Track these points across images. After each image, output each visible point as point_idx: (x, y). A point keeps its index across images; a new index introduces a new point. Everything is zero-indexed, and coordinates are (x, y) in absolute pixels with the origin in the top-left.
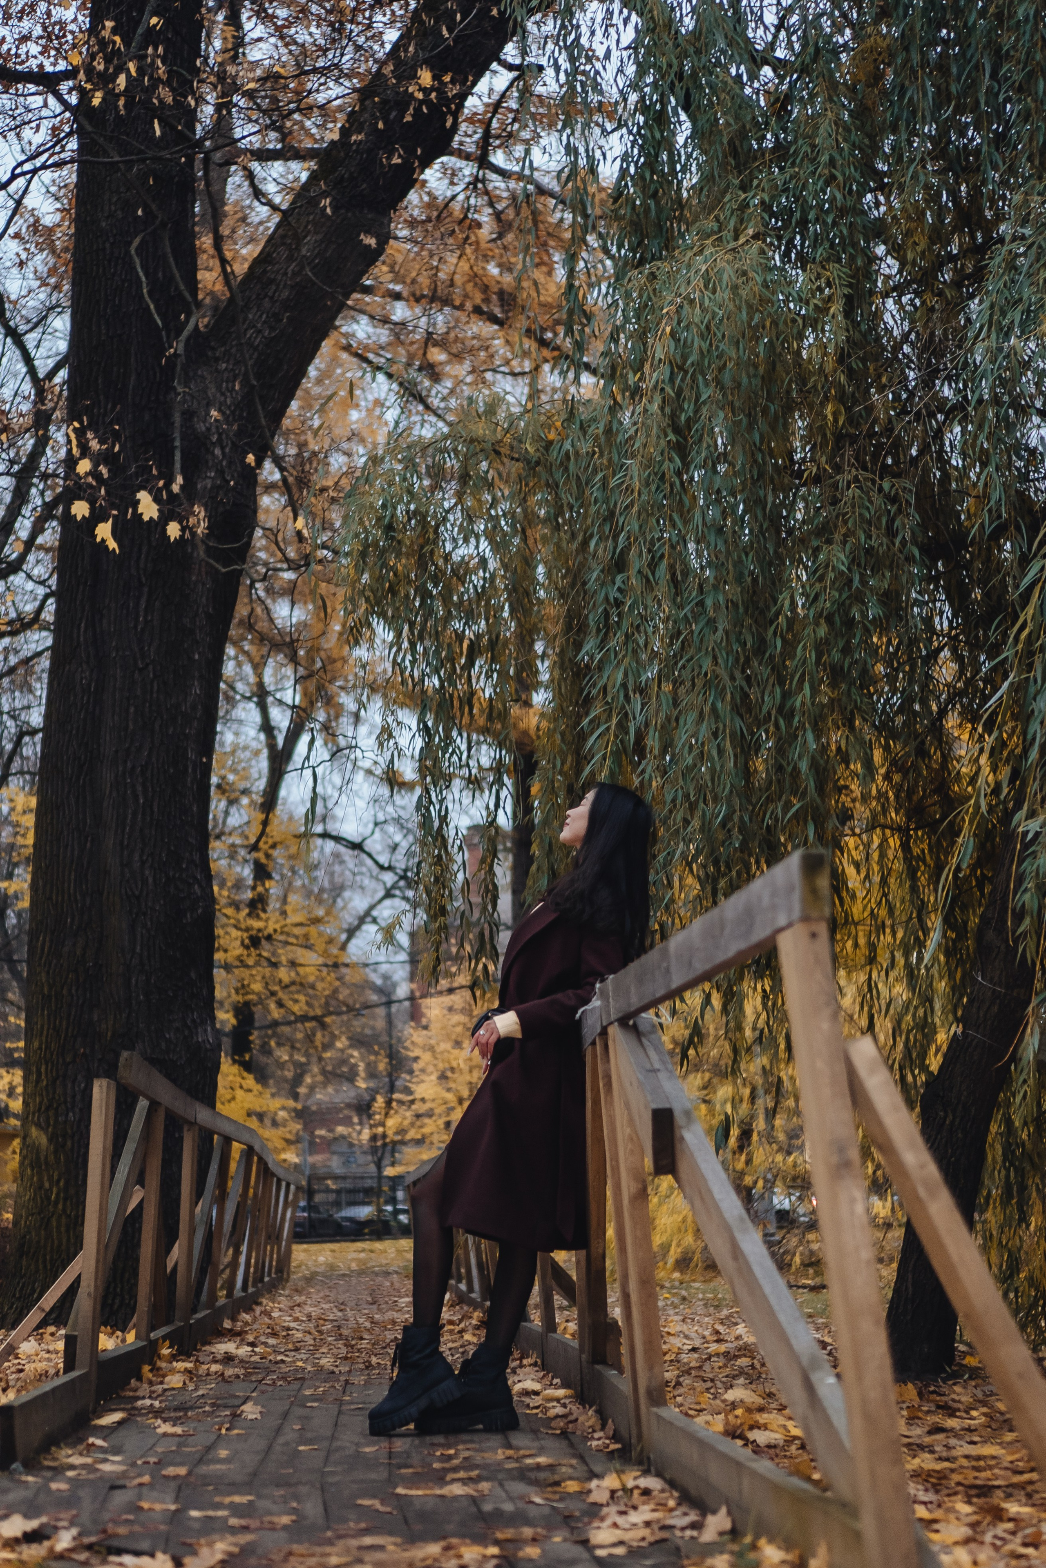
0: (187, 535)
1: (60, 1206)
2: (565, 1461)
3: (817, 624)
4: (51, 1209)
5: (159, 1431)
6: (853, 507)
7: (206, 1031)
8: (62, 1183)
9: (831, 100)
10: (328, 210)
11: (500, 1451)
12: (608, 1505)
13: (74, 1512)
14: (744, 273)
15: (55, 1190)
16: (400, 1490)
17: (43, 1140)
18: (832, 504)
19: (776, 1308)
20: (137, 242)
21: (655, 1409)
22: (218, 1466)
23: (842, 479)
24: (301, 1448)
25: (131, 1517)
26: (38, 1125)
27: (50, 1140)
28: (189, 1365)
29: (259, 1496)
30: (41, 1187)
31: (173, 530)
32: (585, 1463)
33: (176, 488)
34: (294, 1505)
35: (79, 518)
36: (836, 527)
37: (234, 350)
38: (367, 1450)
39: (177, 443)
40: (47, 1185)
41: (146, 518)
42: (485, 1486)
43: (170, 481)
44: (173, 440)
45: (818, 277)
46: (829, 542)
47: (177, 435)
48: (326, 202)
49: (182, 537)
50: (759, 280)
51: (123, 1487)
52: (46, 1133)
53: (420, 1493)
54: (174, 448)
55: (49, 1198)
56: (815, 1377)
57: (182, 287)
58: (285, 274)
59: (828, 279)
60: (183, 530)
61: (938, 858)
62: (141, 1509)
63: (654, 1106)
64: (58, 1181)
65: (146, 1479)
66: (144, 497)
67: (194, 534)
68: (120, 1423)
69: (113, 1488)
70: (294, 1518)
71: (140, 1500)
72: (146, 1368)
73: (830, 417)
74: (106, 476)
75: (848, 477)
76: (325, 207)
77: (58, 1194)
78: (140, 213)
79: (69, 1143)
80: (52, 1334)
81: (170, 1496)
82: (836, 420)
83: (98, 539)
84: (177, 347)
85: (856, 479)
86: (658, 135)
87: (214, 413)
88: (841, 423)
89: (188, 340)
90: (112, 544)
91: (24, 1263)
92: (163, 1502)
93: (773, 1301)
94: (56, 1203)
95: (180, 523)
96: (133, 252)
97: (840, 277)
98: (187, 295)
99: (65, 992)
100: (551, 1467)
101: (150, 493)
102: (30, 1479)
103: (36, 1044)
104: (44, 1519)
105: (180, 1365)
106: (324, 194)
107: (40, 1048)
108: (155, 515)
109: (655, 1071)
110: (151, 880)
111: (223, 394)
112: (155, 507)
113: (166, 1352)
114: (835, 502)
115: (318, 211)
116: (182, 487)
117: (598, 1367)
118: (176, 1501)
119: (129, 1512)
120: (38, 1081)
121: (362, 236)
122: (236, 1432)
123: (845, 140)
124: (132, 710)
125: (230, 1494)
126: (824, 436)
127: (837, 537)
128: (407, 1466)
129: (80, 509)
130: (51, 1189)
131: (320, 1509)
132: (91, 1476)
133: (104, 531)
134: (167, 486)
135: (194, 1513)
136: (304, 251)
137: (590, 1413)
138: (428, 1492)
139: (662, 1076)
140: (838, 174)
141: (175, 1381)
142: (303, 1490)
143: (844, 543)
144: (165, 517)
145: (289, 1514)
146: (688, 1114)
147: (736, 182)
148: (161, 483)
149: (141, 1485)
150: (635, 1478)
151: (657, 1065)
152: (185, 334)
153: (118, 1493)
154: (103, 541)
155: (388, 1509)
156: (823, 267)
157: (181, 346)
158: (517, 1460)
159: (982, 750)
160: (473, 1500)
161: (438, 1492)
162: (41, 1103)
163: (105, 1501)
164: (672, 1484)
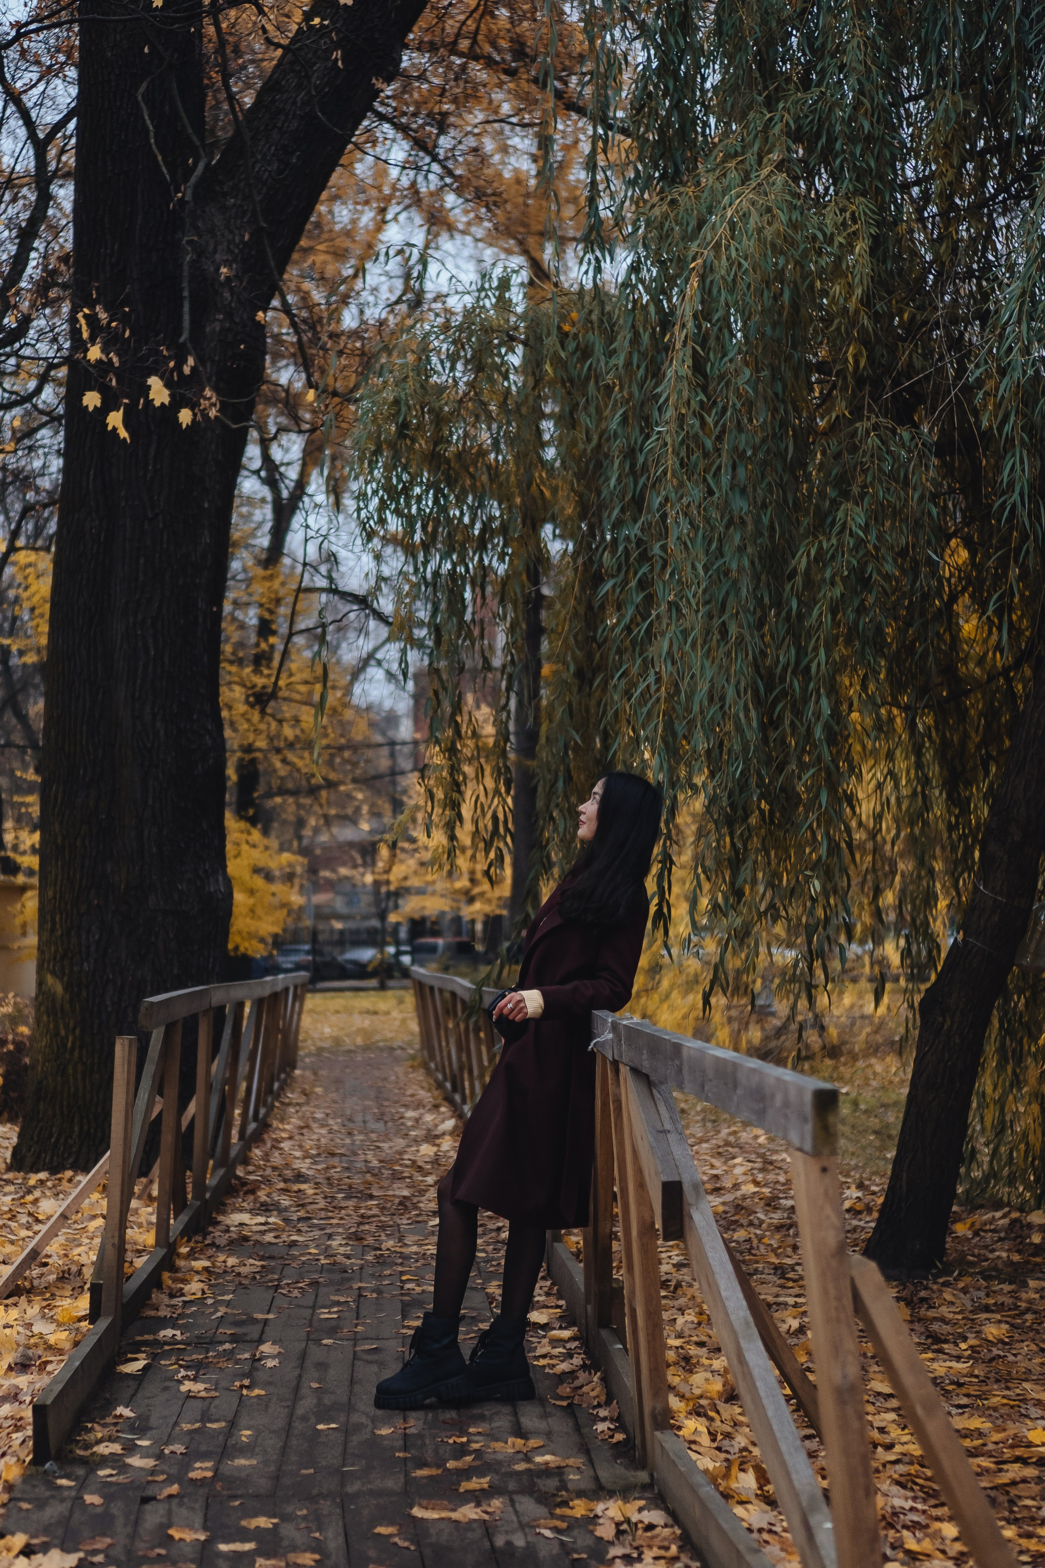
0: (199, 417)
1: (76, 1054)
2: (571, 1461)
3: (833, 584)
4: (67, 1056)
5: (183, 1388)
6: (872, 456)
7: (217, 881)
8: (77, 1032)
9: (861, 17)
10: (340, 64)
11: (511, 1440)
12: (612, 1543)
13: (108, 1540)
14: (769, 210)
15: (71, 1038)
16: (417, 1512)
17: (59, 989)
18: (849, 453)
19: (778, 1435)
20: (144, 86)
21: (658, 1434)
22: (242, 1462)
23: (861, 426)
24: (320, 1427)
25: (163, 1552)
26: (54, 973)
27: (66, 989)
28: (207, 1264)
29: (285, 1518)
30: (57, 1034)
31: (185, 416)
32: (591, 1461)
33: (187, 370)
34: (317, 1535)
35: (91, 409)
36: (854, 478)
37: (242, 185)
38: (385, 1431)
39: (186, 294)
40: (63, 1033)
41: (157, 404)
42: (497, 1503)
43: (181, 362)
44: (182, 290)
45: (843, 210)
46: (846, 494)
47: (185, 284)
48: (337, 54)
49: (194, 421)
50: (784, 218)
51: (154, 1498)
52: (61, 980)
53: (435, 1515)
54: (182, 298)
55: (65, 1046)
56: (813, 1521)
57: (190, 131)
58: (294, 103)
59: (853, 213)
60: (195, 415)
61: (944, 734)
62: (171, 1537)
63: (665, 1178)
64: (74, 1029)
65: (174, 1489)
66: (155, 383)
67: (205, 416)
68: (145, 1369)
69: (146, 1500)
70: (317, 1557)
71: (170, 1525)
72: (166, 1275)
73: (851, 360)
74: (117, 365)
75: (867, 424)
76: (336, 60)
77: (74, 1042)
78: (146, 50)
79: (84, 994)
80: (70, 1180)
81: (198, 1520)
82: (857, 362)
83: (110, 428)
84: (185, 193)
85: (876, 427)
86: (682, 42)
87: (224, 270)
88: (862, 365)
89: (196, 187)
90: (123, 433)
91: (41, 1107)
92: (191, 1528)
93: (775, 1427)
94: (73, 1049)
95: (192, 409)
96: (140, 98)
97: (865, 214)
98: (195, 139)
99: (78, 843)
100: (559, 1472)
101: (162, 378)
102: (64, 1482)
103: (51, 893)
104: (81, 1555)
105: (199, 1264)
106: (337, 46)
107: (55, 898)
108: (167, 400)
109: (665, 1132)
110: (162, 733)
111: (231, 232)
112: (167, 392)
113: (184, 1250)
114: (854, 449)
115: (330, 64)
116: (193, 369)
117: (604, 1333)
118: (205, 1528)
119: (160, 1546)
120: (53, 930)
121: (374, 81)
122: (257, 1392)
123: (873, 63)
124: (142, 561)
125: (255, 1515)
126: (845, 379)
127: (855, 490)
128: (423, 1465)
129: (92, 400)
130: (67, 1037)
131: (341, 1540)
132: (121, 1479)
133: (115, 419)
134: (179, 367)
135: (223, 1547)
136: (313, 79)
137: (595, 1379)
138: (444, 1514)
139: (672, 1137)
140: (865, 101)
141: (194, 1287)
142: (325, 1506)
143: (863, 495)
144: (177, 403)
145: (313, 1551)
146: (696, 1187)
147: (760, 99)
148: (172, 364)
149: (170, 1496)
150: (640, 1510)
151: (668, 1126)
152: (193, 179)
153: (148, 1507)
154: (115, 429)
155: (406, 1544)
156: (848, 199)
157: (189, 193)
158: (528, 1459)
159: (990, 633)
160: (487, 1528)
161: (454, 1515)
162: (56, 951)
163: (137, 1523)
164: (675, 1517)
